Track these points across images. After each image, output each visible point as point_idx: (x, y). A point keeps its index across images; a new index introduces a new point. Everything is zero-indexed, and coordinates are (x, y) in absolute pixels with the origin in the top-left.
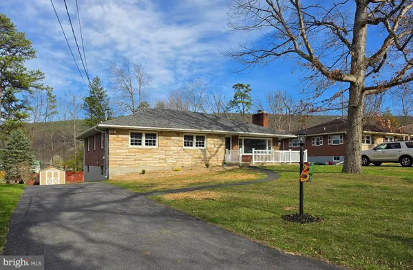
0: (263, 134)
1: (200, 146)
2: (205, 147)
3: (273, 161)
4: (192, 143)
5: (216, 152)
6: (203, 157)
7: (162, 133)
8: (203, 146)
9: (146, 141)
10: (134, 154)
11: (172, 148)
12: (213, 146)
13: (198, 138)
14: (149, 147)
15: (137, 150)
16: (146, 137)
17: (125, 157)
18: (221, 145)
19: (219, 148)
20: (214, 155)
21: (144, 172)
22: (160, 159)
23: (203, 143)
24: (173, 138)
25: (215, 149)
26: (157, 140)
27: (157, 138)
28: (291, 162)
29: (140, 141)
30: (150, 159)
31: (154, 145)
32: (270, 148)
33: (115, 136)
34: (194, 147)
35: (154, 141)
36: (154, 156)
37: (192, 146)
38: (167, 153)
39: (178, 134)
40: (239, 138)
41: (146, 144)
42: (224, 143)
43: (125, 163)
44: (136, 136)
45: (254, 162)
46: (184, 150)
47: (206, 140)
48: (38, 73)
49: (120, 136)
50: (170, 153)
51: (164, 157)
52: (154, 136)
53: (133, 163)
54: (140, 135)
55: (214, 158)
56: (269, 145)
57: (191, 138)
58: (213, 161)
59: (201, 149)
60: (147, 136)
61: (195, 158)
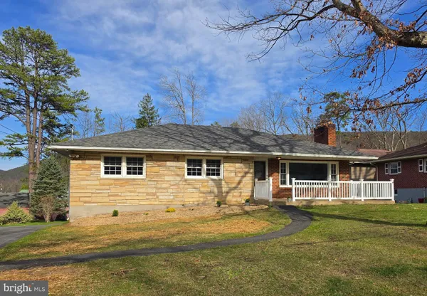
0: (317, 156)
1: (213, 174)
2: (221, 177)
3: (330, 198)
4: (200, 170)
5: (239, 183)
6: (216, 190)
7: (151, 157)
8: (218, 174)
9: (128, 168)
10: (108, 187)
11: (167, 178)
12: (233, 174)
13: (209, 163)
14: (132, 176)
15: (112, 182)
16: (128, 163)
17: (94, 191)
18: (246, 173)
19: (243, 177)
20: (235, 188)
21: (115, 214)
22: (148, 194)
23: (218, 170)
24: (168, 163)
25: (238, 179)
26: (144, 166)
27: (144, 164)
28: (363, 198)
29: (120, 168)
30: (133, 194)
31: (141, 173)
32: (334, 177)
33: (80, 162)
34: (204, 176)
35: (141, 169)
36: (137, 190)
37: (200, 174)
38: (159, 186)
39: (176, 157)
40: (281, 162)
41: (128, 173)
42: (252, 171)
43: (94, 200)
44: (112, 162)
45: (295, 200)
46: (186, 180)
47: (222, 166)
48: (82, 93)
49: (87, 162)
50: (164, 186)
51: (154, 191)
52: (140, 161)
53: (107, 200)
54: (119, 161)
55: (236, 193)
56: (334, 172)
57: (199, 163)
58: (234, 197)
59: (213, 180)
60: (129, 161)
61: (204, 193)
